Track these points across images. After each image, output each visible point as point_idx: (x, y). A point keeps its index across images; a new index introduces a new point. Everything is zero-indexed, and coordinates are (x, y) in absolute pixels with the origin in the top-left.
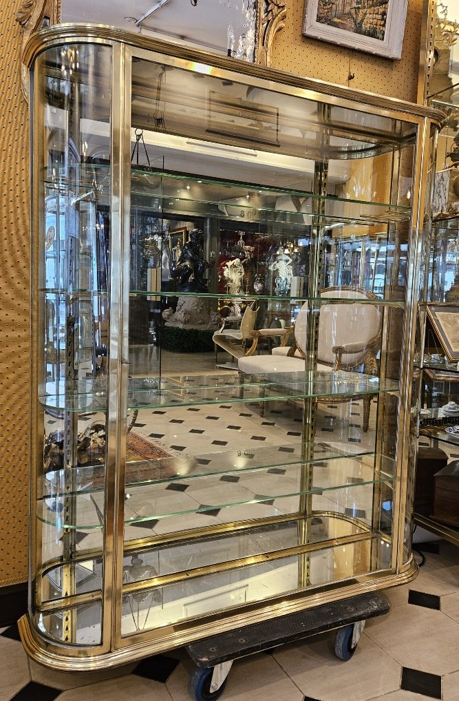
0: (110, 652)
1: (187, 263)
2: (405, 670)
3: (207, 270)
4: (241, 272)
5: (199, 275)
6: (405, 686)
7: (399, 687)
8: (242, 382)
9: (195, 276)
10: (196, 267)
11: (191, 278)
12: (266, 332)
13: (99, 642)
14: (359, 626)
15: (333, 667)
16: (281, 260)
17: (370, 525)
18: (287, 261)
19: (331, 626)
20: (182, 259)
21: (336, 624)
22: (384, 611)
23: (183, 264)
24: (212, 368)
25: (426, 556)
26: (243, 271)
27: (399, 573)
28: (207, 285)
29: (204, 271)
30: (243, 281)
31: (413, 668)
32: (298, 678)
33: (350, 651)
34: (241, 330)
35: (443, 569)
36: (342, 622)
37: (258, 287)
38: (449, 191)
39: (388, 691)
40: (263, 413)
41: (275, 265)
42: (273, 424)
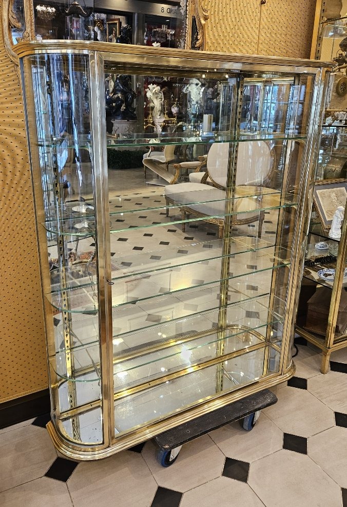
0: (109, 447)
1: (119, 95)
2: (285, 435)
3: (135, 100)
4: (161, 98)
5: (129, 105)
6: (286, 446)
7: (282, 448)
8: (168, 204)
9: (126, 106)
10: (126, 98)
11: (123, 108)
12: (185, 164)
13: (101, 442)
14: (258, 414)
15: (242, 436)
16: (192, 83)
17: (265, 336)
18: (197, 84)
19: (242, 416)
20: (115, 92)
21: (245, 415)
22: (274, 402)
23: (116, 96)
24: (143, 185)
25: (298, 348)
26: (163, 97)
27: (284, 374)
28: (135, 112)
29: (133, 101)
30: (163, 106)
31: (290, 433)
32: (221, 445)
33: (252, 425)
34: (164, 152)
35: (309, 358)
36: (248, 413)
37: (175, 110)
38: (333, 91)
39: (275, 451)
40: (184, 229)
41: (188, 88)
42: (192, 239)
